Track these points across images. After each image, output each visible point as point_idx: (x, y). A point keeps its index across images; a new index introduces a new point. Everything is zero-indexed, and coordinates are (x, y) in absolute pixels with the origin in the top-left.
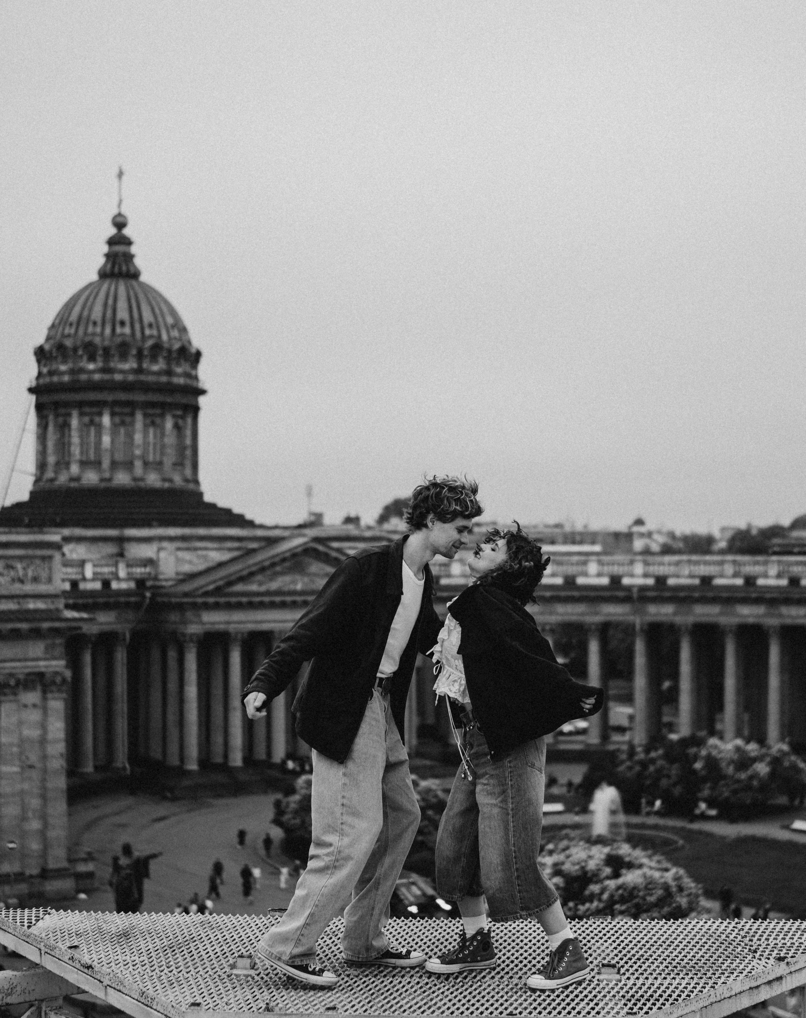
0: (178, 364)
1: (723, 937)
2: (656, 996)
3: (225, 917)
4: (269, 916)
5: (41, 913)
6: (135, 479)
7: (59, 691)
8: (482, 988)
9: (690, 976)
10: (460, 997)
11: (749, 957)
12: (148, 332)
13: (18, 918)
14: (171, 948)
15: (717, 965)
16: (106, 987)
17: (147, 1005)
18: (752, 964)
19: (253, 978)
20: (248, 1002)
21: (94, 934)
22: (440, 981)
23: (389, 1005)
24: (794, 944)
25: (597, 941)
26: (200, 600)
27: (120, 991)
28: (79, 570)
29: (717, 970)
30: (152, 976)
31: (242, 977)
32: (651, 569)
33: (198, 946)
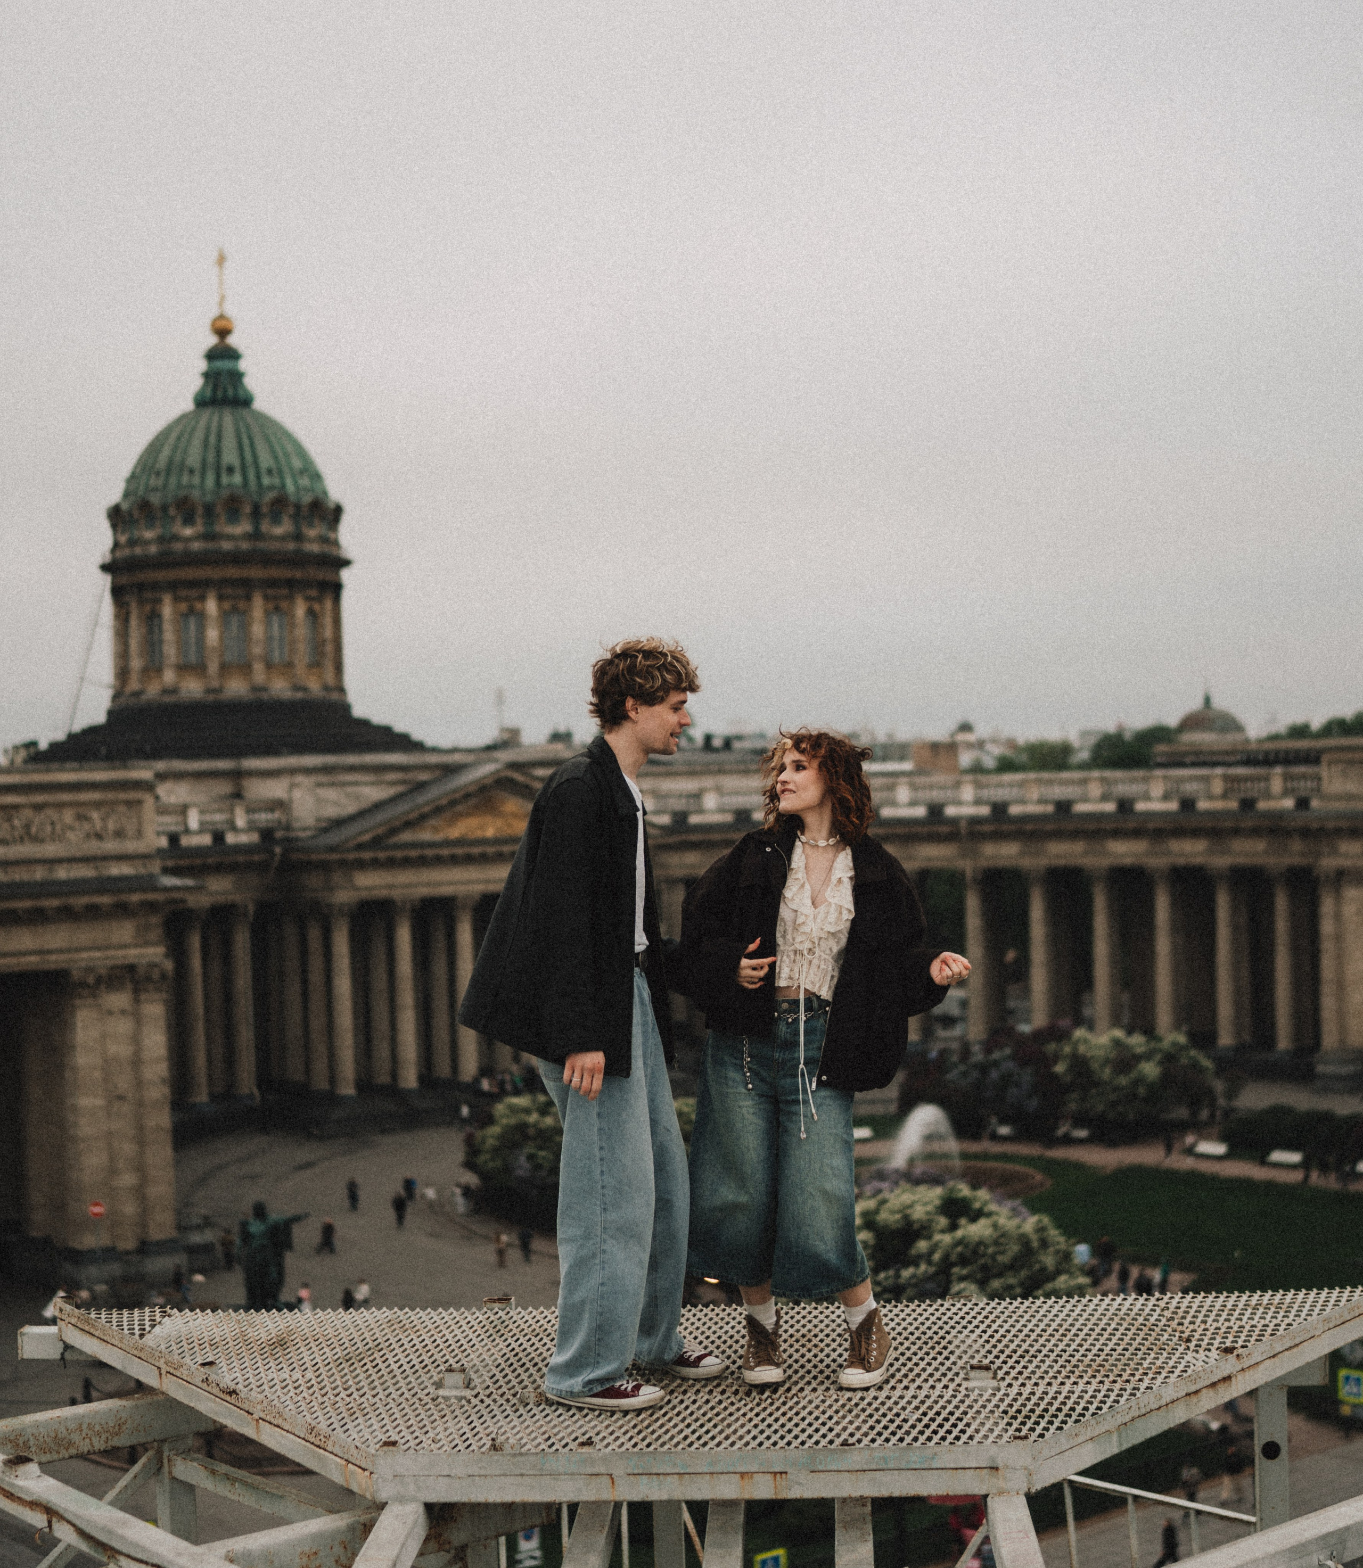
0: (311, 525)
1: (1141, 1320)
2: (1052, 1410)
3: (422, 1313)
4: (485, 1309)
5: (158, 1314)
6: (255, 689)
7: (158, 990)
8: (801, 1405)
9: (1098, 1379)
10: (770, 1420)
11: (1181, 1349)
12: (266, 481)
13: (125, 1323)
14: (347, 1361)
15: (1135, 1361)
16: (257, 1420)
17: (318, 1446)
18: (1187, 1358)
19: (469, 1402)
20: (465, 1437)
21: (235, 1343)
22: (738, 1397)
23: (669, 1435)
24: (1243, 1327)
25: (960, 1332)
26: (351, 856)
27: (278, 1426)
28: (180, 819)
29: (1137, 1369)
30: (323, 1403)
31: (453, 1400)
32: (986, 793)
33: (387, 1356)
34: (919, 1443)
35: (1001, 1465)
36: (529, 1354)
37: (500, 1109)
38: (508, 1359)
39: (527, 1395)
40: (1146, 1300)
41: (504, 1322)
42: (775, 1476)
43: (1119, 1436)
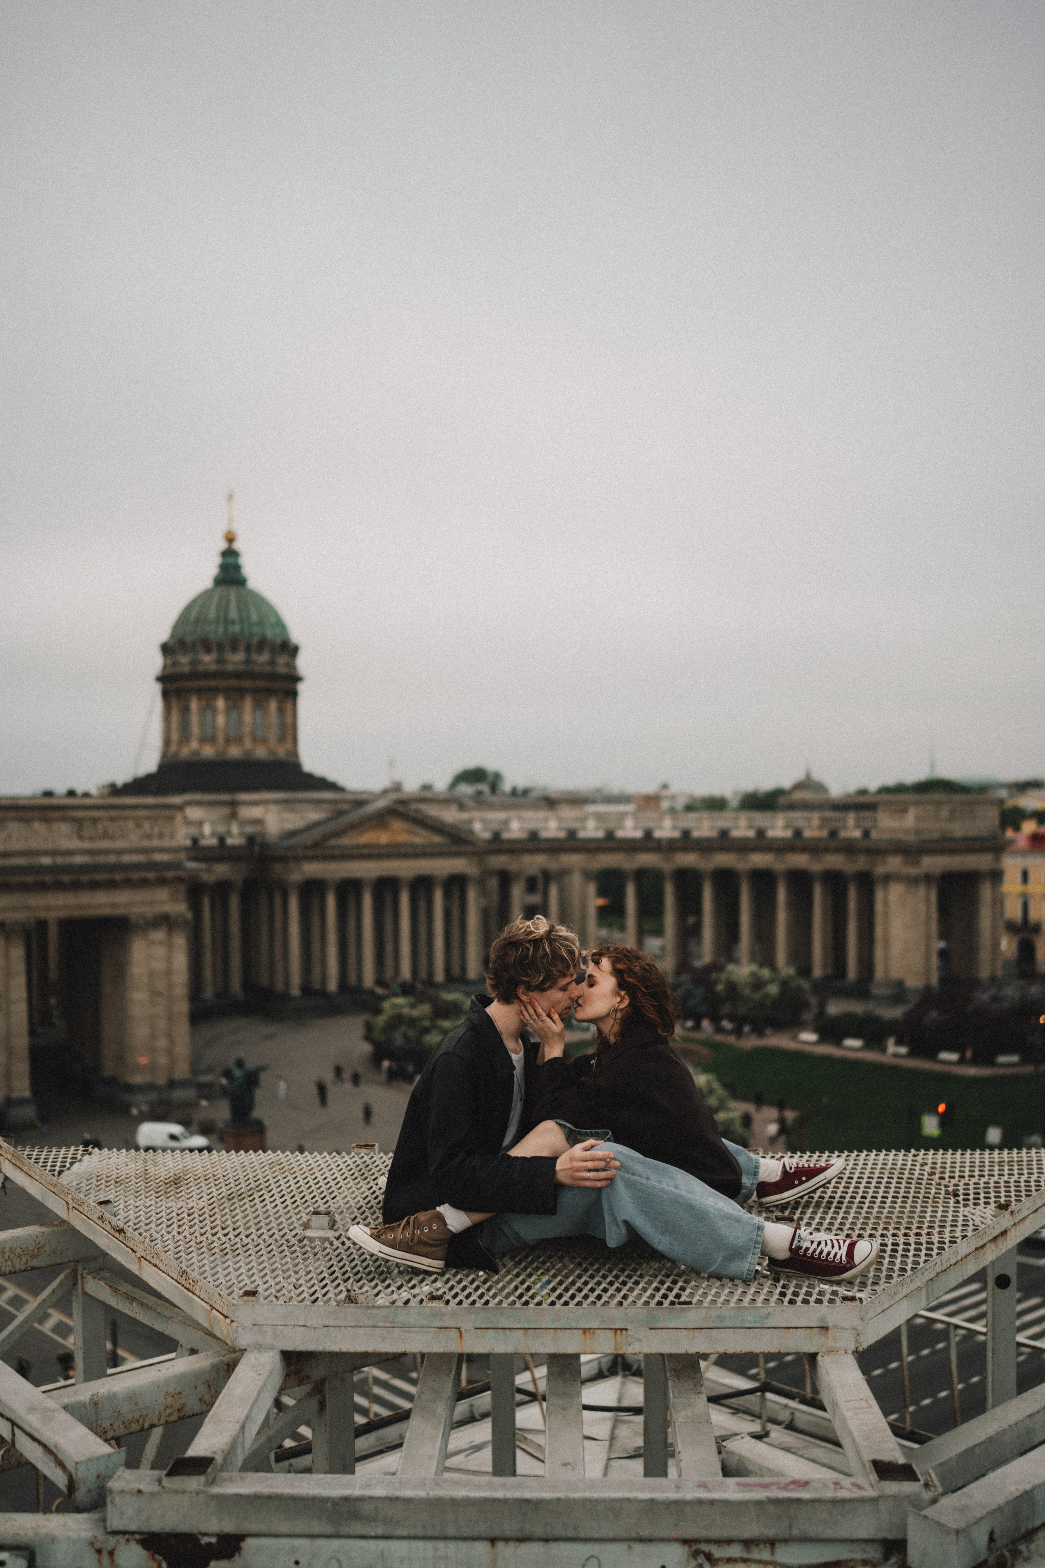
0: (280, 656)
1: (906, 1173)
4: (353, 1154)
5: (80, 1153)
6: (246, 753)
7: (182, 929)
11: (953, 1203)
12: (255, 629)
13: (51, 1160)
14: (230, 1200)
15: (918, 1214)
16: (139, 1259)
17: (188, 1289)
18: (962, 1211)
19: (331, 1244)
20: (324, 1283)
21: (137, 1181)
24: (998, 1182)
26: (300, 853)
27: (155, 1266)
28: (199, 828)
29: (922, 1222)
30: (201, 1243)
31: (317, 1242)
32: (679, 824)
33: (265, 1196)
35: (830, 1325)
38: (369, 1201)
41: (368, 1166)
42: (616, 1332)
43: (927, 1291)
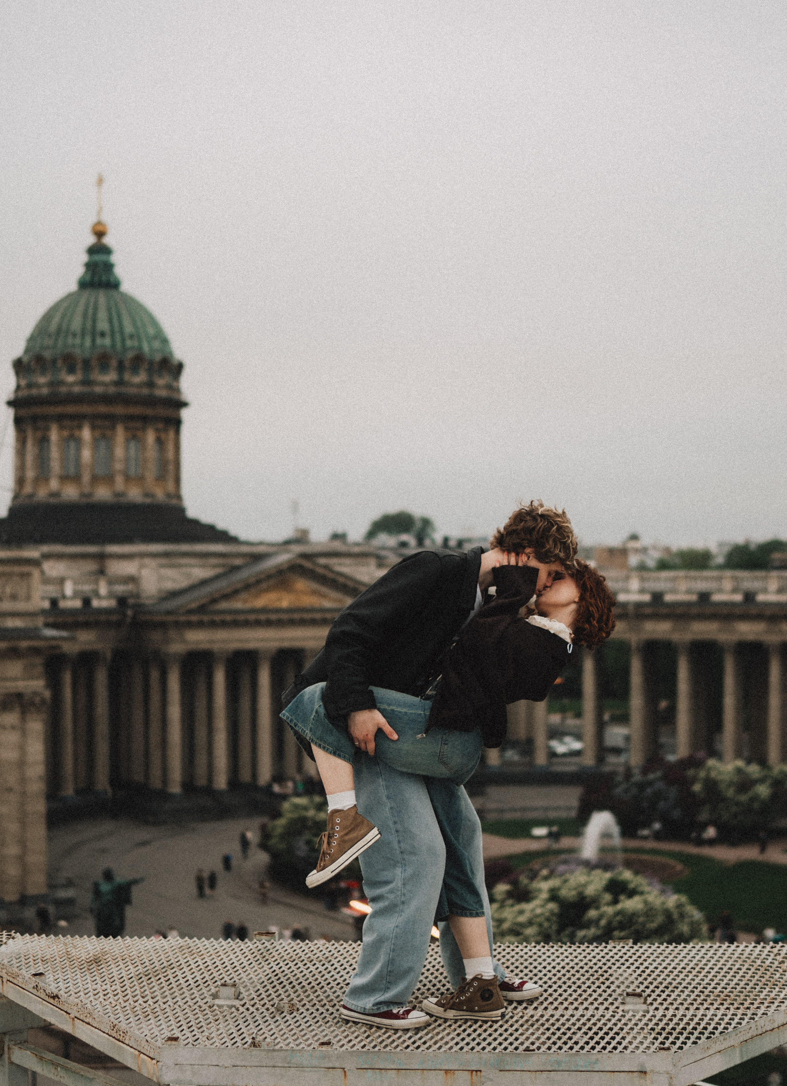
0: (160, 376)
1: (759, 962)
2: (689, 1028)
3: (206, 942)
4: (255, 940)
5: (5, 937)
6: (116, 495)
7: (39, 712)
9: (725, 1006)
12: (129, 343)
14: (146, 976)
15: (754, 993)
16: (73, 1019)
17: (118, 1040)
19: (238, 1010)
20: (232, 1036)
21: (61, 960)
23: (391, 1040)
25: (619, 968)
26: (182, 619)
27: (88, 1024)
28: (58, 588)
29: (756, 1000)
30: (125, 1007)
31: (225, 1008)
32: (648, 585)
33: (177, 973)
34: (584, 1051)
35: (648, 1070)
36: (287, 975)
37: (286, 806)
38: (270, 978)
39: (282, 1005)
40: (763, 947)
41: (268, 950)
42: (472, 1073)
43: (741, 1051)
